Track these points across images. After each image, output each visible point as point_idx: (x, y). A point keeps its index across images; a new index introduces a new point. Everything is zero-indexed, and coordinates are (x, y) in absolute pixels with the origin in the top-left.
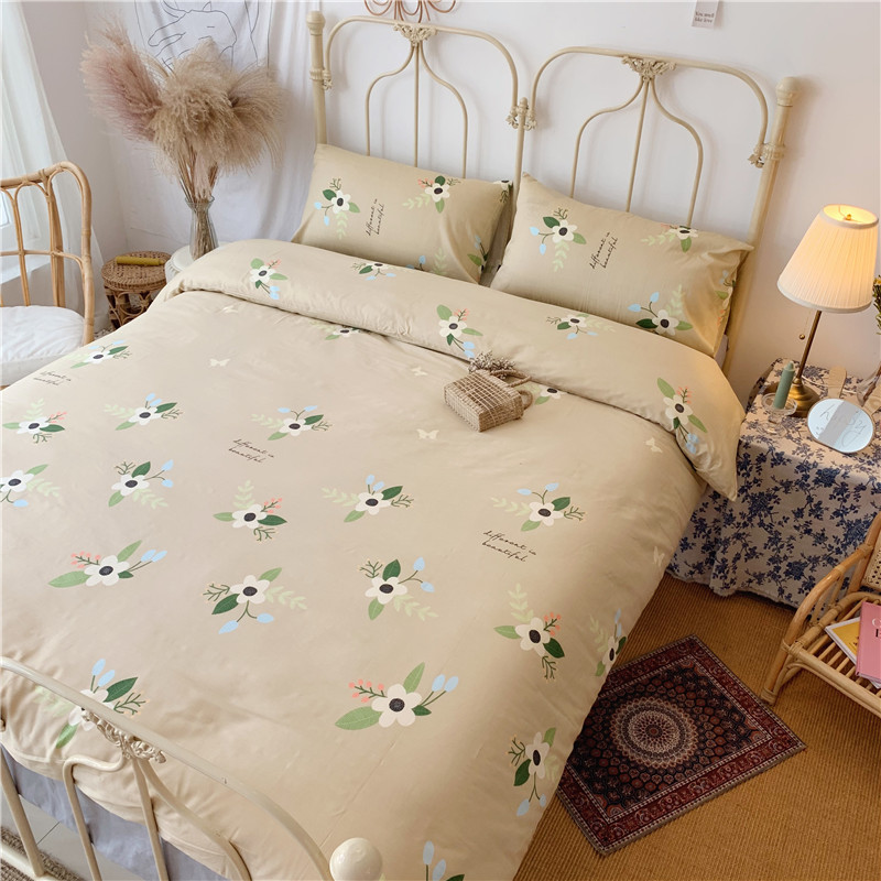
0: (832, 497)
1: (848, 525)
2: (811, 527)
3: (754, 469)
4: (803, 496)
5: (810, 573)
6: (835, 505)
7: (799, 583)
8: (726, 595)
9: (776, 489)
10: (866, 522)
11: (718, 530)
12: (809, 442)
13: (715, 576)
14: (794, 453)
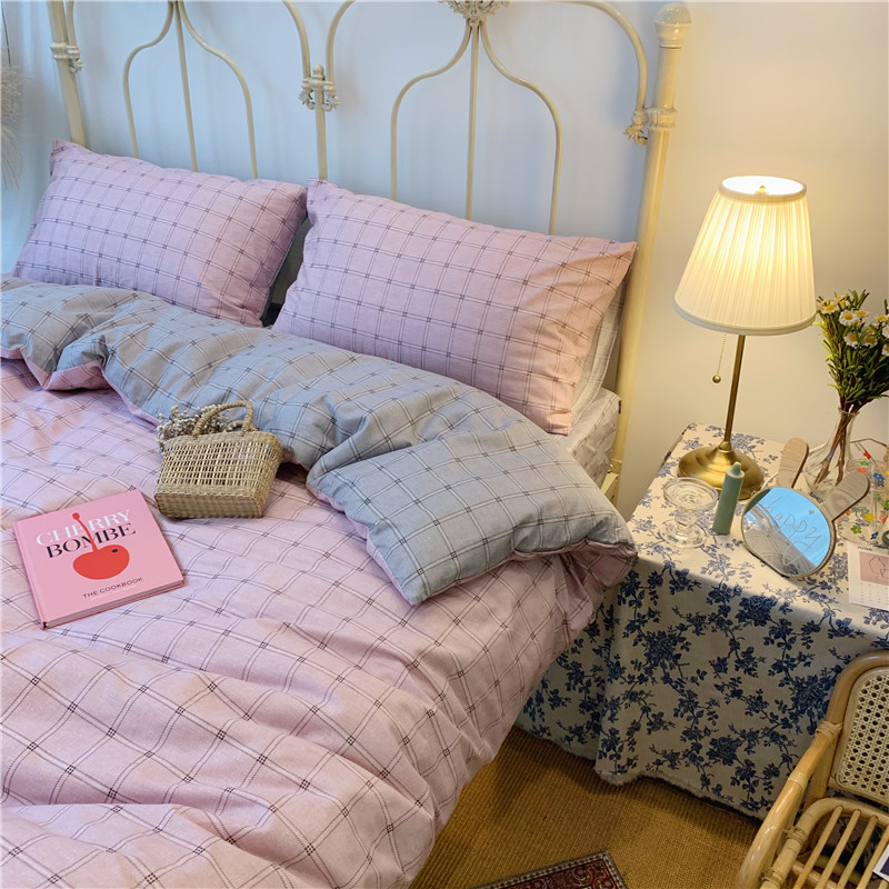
0: (768, 641)
1: (799, 684)
2: (740, 687)
3: (647, 597)
4: (722, 640)
5: (747, 757)
6: (773, 653)
7: (730, 771)
8: (620, 782)
9: (683, 628)
10: (824, 680)
11: (600, 682)
13: (601, 756)
14: (704, 572)
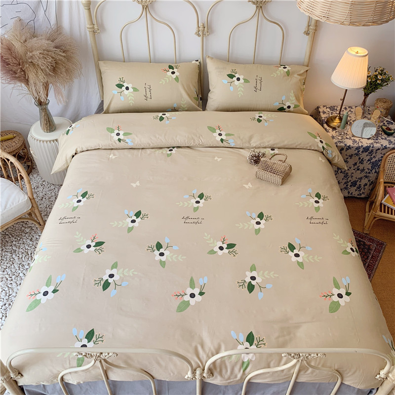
0: (367, 155)
1: (373, 163)
2: (359, 168)
4: (357, 158)
5: (359, 183)
6: (368, 157)
9: (347, 158)
10: (379, 160)
12: (355, 138)
14: (353, 144)
